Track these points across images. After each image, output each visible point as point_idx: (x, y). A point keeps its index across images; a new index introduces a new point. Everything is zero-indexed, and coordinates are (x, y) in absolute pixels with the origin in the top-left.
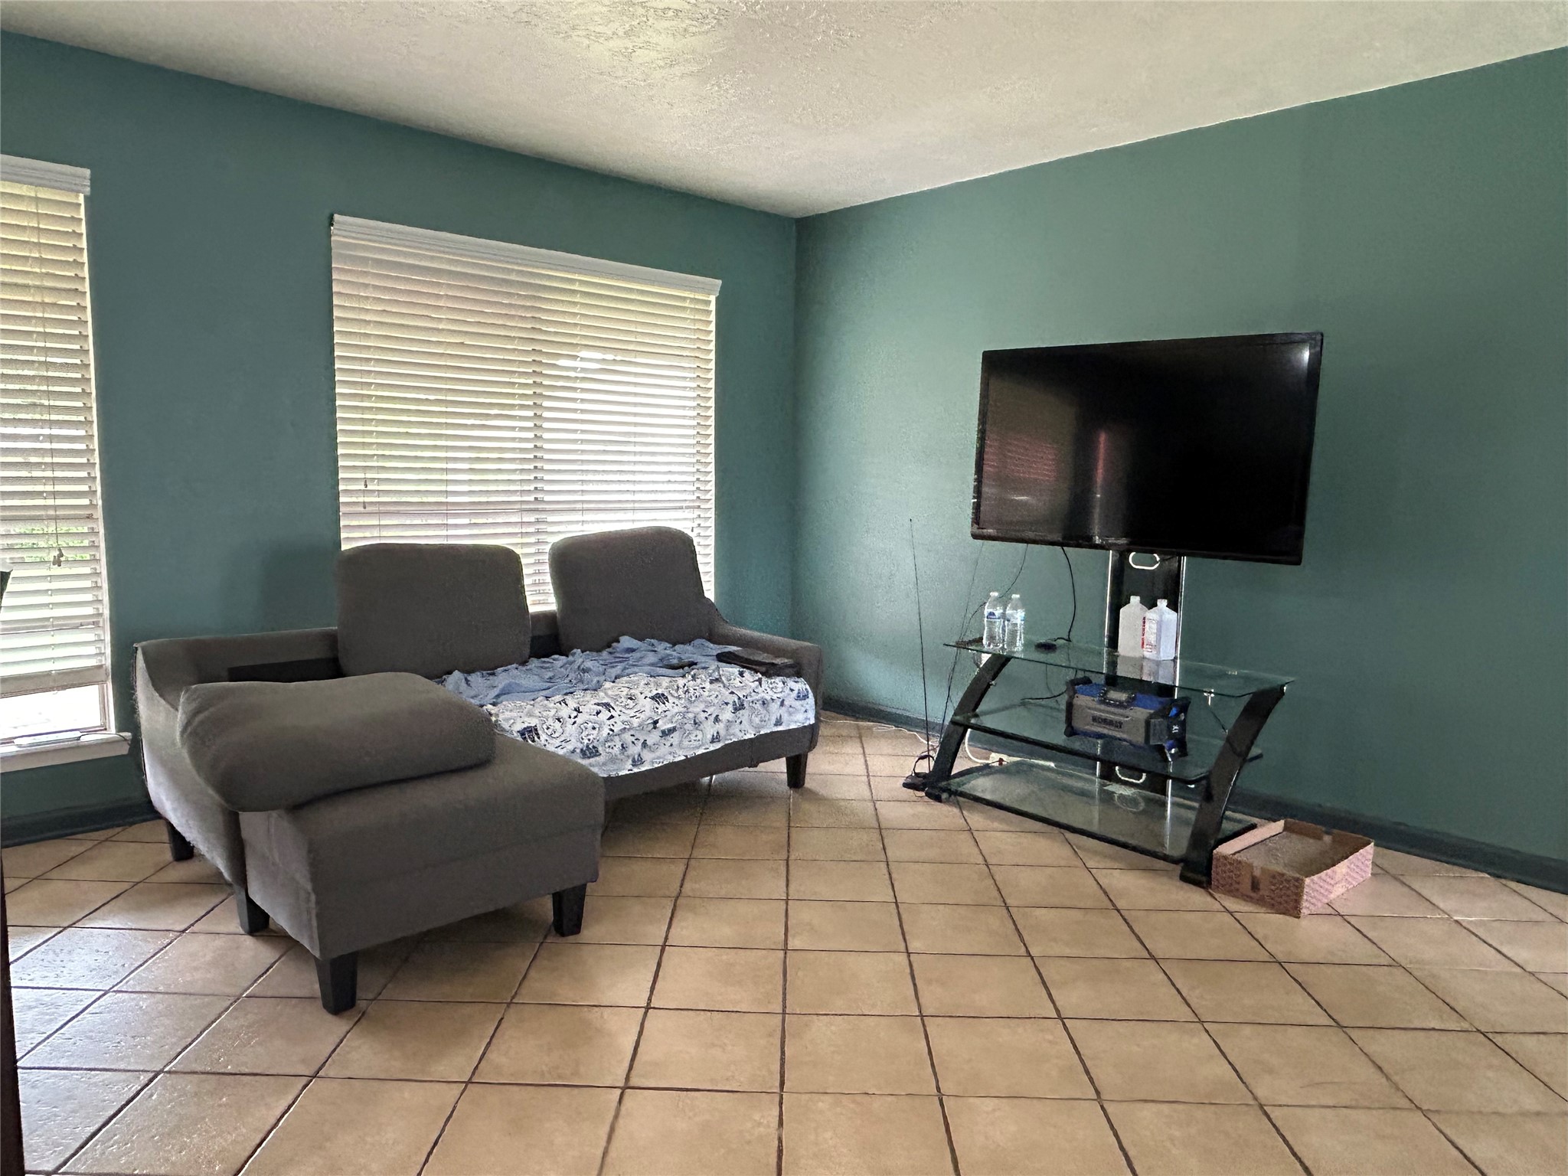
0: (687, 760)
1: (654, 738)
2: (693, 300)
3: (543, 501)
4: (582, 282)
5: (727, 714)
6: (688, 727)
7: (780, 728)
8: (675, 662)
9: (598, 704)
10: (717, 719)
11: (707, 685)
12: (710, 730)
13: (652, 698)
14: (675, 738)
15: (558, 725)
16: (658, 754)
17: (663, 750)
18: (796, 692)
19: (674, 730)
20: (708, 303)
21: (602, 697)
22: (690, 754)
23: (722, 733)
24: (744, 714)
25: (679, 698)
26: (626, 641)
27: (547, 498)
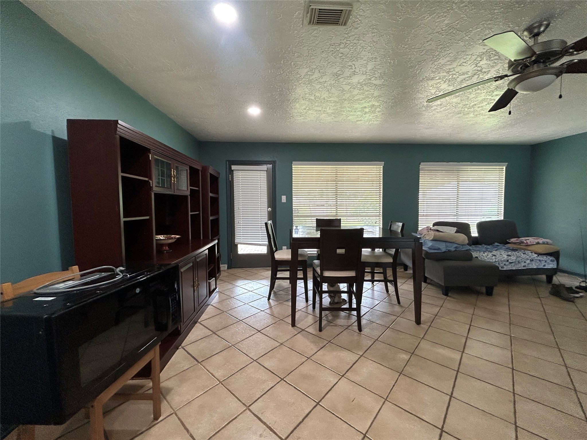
0: (516, 270)
1: (507, 263)
2: (498, 168)
3: (458, 214)
4: (470, 168)
5: (528, 262)
6: (517, 263)
7: (545, 267)
8: (512, 249)
9: (492, 255)
10: (525, 262)
11: (522, 254)
12: (523, 264)
13: (507, 255)
14: (513, 264)
15: (482, 257)
16: (508, 267)
17: (509, 267)
18: (550, 260)
19: (513, 262)
20: (503, 168)
21: (493, 253)
22: (517, 268)
23: (527, 265)
24: (533, 263)
25: (514, 256)
26: (496, 244)
27: (459, 213)
